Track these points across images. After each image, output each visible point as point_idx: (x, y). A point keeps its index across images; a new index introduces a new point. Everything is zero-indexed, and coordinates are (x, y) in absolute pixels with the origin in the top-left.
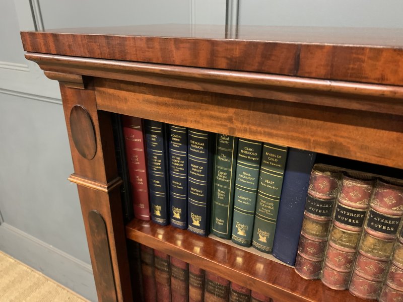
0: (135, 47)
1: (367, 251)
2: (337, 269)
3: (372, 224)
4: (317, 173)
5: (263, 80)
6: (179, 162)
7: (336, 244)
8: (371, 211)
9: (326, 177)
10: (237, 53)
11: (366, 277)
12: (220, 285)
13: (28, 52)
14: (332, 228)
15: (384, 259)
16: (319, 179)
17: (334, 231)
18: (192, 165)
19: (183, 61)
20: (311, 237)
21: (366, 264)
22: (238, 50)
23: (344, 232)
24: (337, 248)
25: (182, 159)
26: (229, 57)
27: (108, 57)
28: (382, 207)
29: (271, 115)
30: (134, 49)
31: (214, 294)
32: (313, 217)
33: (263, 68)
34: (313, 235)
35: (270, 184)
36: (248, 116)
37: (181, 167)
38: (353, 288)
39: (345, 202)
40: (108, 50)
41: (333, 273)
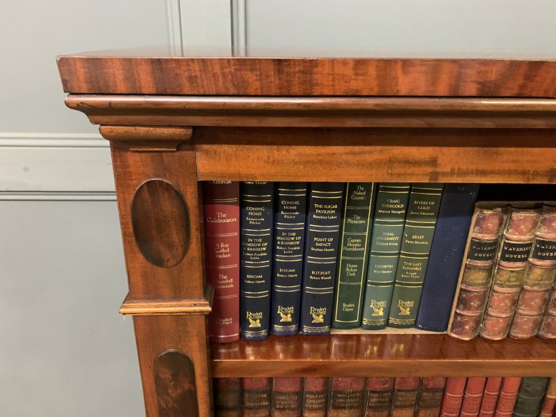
0: (333, 74)
1: (533, 285)
2: (504, 316)
3: (539, 254)
4: (486, 212)
5: (522, 106)
6: (293, 239)
7: (503, 287)
8: (537, 240)
9: (496, 215)
10: (493, 75)
11: (531, 314)
12: (354, 392)
13: (71, 94)
14: (496, 271)
15: (549, 288)
16: (488, 219)
17: (500, 273)
18: (315, 239)
19: (412, 90)
20: (476, 288)
21: (532, 299)
22: (494, 72)
23: (512, 272)
24: (505, 291)
25: (298, 233)
26: (481, 80)
27: (278, 92)
28: (550, 233)
29: (486, 149)
30: (331, 78)
31: (345, 408)
32: (479, 265)
33: (524, 92)
34: (479, 284)
35: (418, 240)
36: (458, 154)
37: (296, 246)
38: (515, 331)
39: (515, 237)
40: (277, 82)
41: (499, 321)
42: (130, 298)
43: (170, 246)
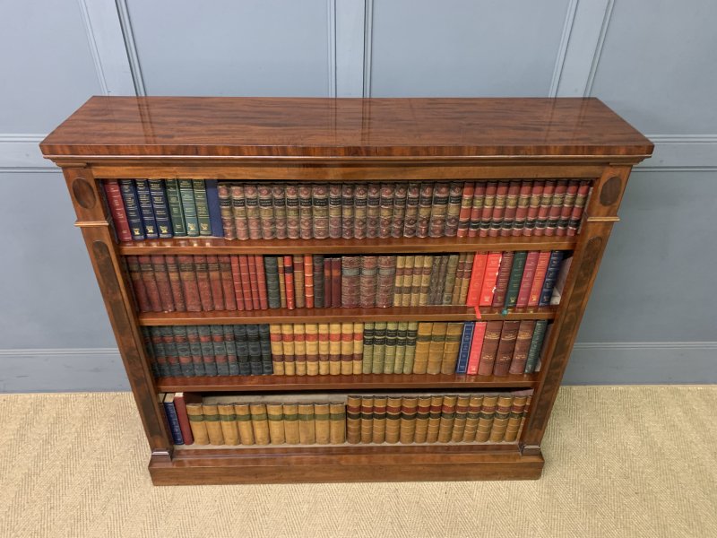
1: (251, 217)
2: (242, 229)
3: (249, 203)
4: (220, 187)
6: (145, 198)
7: (238, 217)
9: (224, 188)
11: (254, 229)
13: (46, 155)
16: (221, 190)
17: (236, 211)
18: (155, 198)
20: (226, 218)
21: (252, 222)
23: (239, 211)
25: (147, 195)
32: (224, 208)
35: (200, 198)
37: (147, 200)
38: (251, 236)
39: (235, 196)
41: (241, 232)
42: (78, 220)
43: (89, 201)
